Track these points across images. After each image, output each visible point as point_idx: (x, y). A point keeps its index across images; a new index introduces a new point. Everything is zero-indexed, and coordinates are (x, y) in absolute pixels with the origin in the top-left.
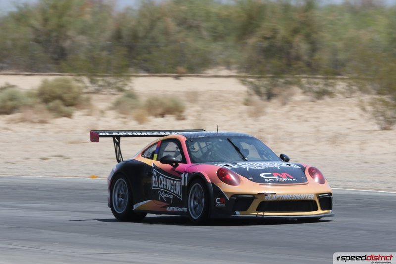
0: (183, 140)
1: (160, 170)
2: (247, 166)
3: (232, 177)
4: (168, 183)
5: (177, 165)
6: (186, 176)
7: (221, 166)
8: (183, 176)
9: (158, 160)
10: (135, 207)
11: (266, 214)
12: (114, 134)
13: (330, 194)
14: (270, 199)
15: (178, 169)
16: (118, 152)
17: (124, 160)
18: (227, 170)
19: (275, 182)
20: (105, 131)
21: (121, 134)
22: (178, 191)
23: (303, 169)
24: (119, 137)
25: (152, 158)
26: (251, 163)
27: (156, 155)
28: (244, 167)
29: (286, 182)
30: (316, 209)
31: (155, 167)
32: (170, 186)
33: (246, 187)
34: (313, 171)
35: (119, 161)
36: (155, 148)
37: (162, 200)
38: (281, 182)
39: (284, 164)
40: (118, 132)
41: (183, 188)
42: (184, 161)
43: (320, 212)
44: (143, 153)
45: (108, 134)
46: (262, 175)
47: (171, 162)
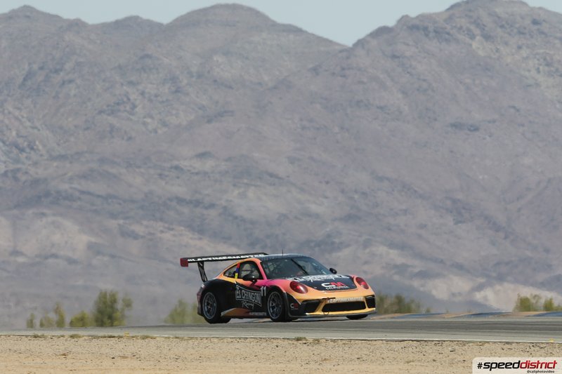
0: (258, 262)
1: (242, 285)
2: (311, 278)
3: (302, 288)
4: (250, 295)
5: (256, 281)
6: (265, 288)
7: (291, 280)
8: (262, 289)
9: (238, 278)
10: (222, 314)
11: (330, 313)
12: (199, 260)
13: (373, 296)
14: (331, 302)
15: (256, 284)
16: (203, 274)
17: (209, 280)
18: (297, 283)
19: (334, 289)
20: (191, 258)
21: (204, 259)
22: (258, 300)
23: (352, 279)
24: (202, 262)
25: (234, 277)
26: (313, 277)
27: (237, 274)
28: (308, 280)
29: (341, 289)
30: (364, 308)
31: (238, 284)
32: (251, 297)
33: (313, 294)
34: (359, 280)
35: (204, 281)
36: (235, 269)
37: (245, 307)
38: (338, 289)
39: (336, 276)
40: (201, 258)
41: (263, 298)
42: (261, 277)
43: (367, 310)
44: (224, 273)
45: (194, 260)
46: (323, 285)
47: (251, 280)
